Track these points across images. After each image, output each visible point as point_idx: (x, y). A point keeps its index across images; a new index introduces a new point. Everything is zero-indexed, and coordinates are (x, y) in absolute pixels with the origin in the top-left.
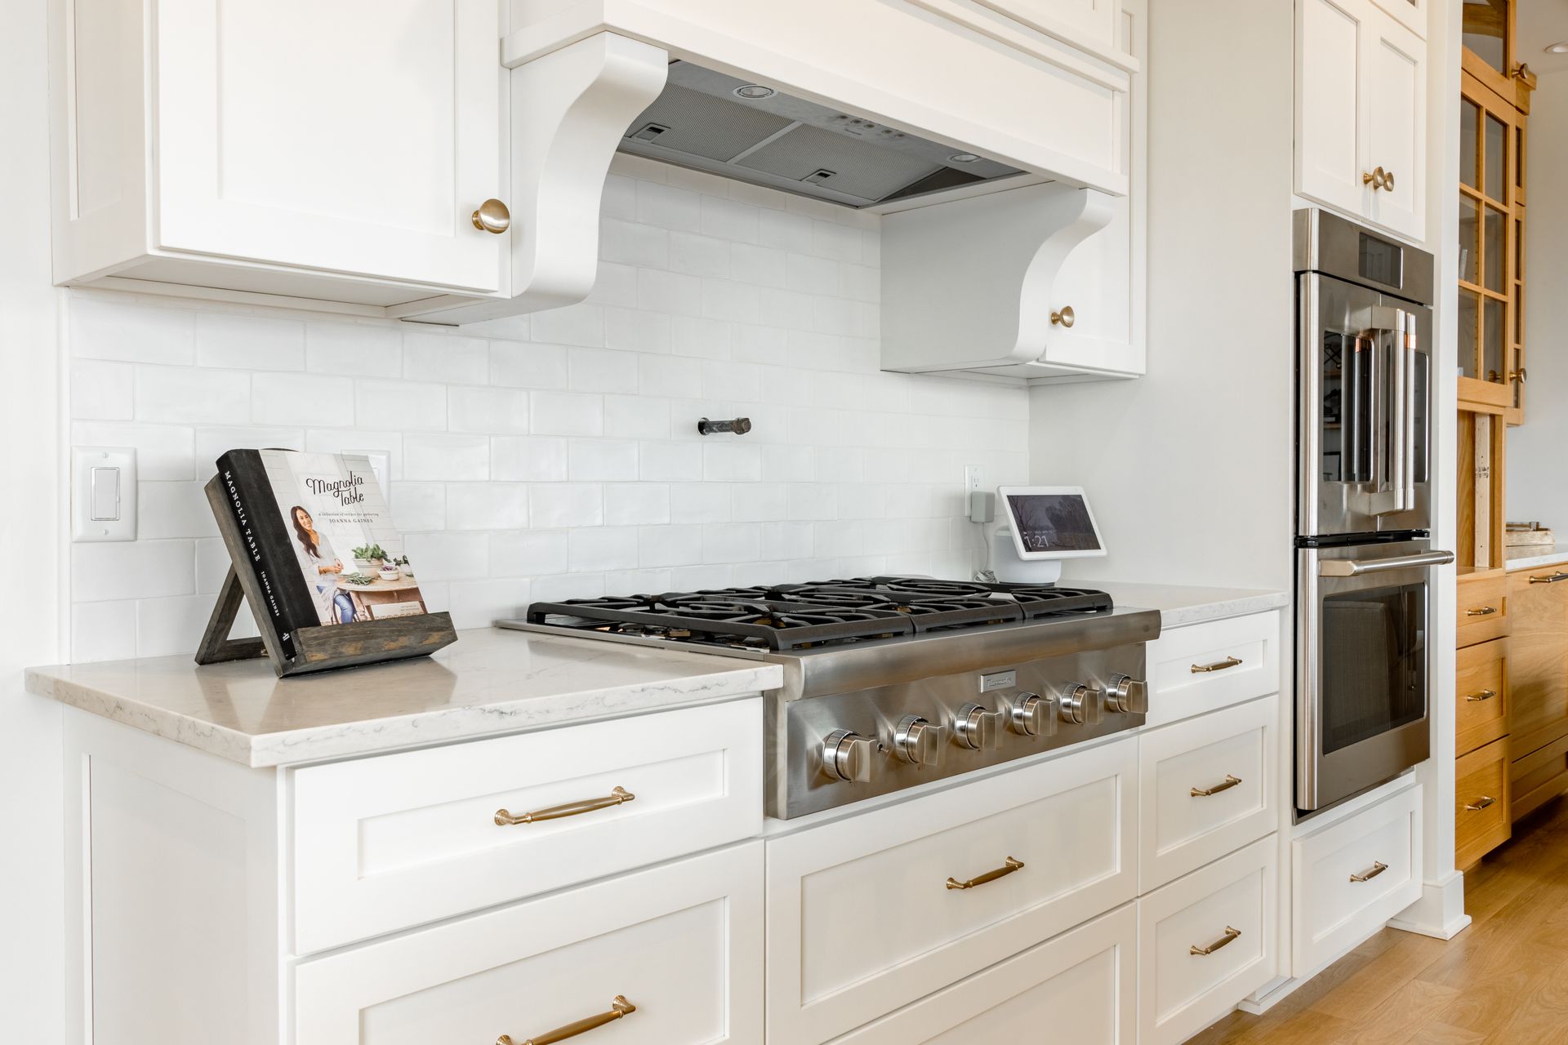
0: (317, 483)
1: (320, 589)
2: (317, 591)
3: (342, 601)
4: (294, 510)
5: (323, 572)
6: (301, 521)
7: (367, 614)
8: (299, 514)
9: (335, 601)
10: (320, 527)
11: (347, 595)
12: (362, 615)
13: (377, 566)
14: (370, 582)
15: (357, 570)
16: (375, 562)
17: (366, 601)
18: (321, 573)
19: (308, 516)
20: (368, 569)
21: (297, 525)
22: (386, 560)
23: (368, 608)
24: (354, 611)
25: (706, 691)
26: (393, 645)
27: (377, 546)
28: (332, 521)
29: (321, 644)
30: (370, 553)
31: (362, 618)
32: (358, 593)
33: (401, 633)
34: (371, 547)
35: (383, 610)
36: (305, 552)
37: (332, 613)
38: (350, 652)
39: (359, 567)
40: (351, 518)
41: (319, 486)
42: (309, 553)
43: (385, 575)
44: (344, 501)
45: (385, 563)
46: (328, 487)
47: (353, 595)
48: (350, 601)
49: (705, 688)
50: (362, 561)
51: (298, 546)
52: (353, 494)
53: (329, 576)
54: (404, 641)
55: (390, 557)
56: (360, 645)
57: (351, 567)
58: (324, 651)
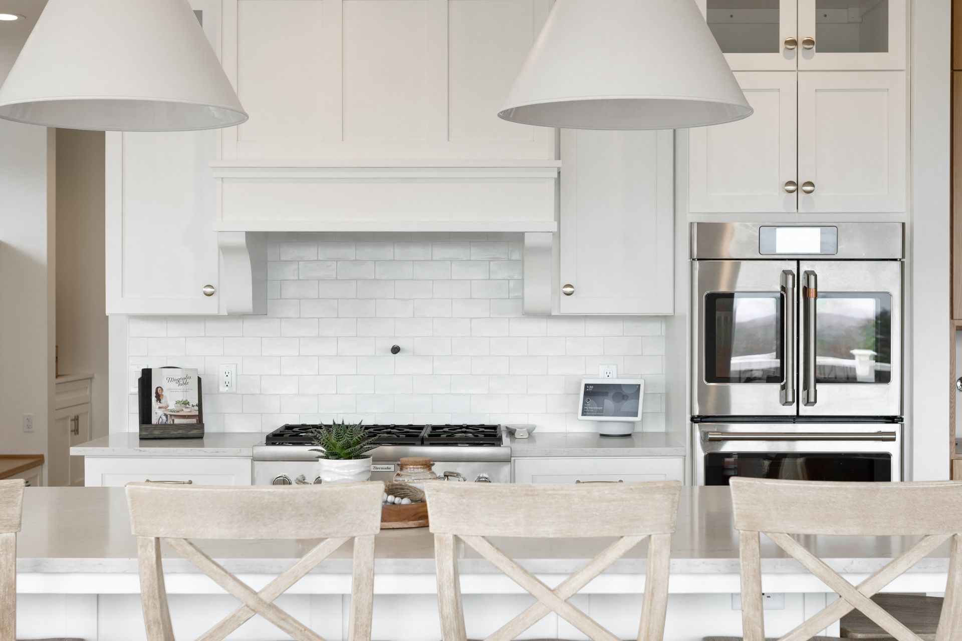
0: (171, 379)
1: (156, 413)
2: (155, 414)
3: (164, 418)
4: (158, 388)
5: (160, 408)
6: (159, 391)
7: (172, 422)
8: (159, 389)
9: (160, 417)
10: (165, 393)
11: (166, 416)
12: (170, 422)
13: (184, 407)
14: (178, 412)
15: (174, 408)
16: (183, 405)
17: (173, 418)
18: (159, 408)
19: (162, 389)
20: (179, 407)
21: (157, 393)
22: (190, 405)
23: (173, 420)
24: (167, 421)
25: (218, 453)
26: (175, 433)
27: (187, 400)
28: (172, 391)
29: (146, 430)
30: (182, 402)
31: (169, 423)
32: (171, 415)
33: (179, 429)
34: (184, 400)
35: (177, 421)
36: (156, 402)
37: (157, 421)
38: (157, 433)
39: (175, 407)
40: (180, 391)
41: (171, 380)
42: (157, 401)
43: (184, 409)
44: (179, 385)
45: (187, 406)
46: (174, 380)
47: (168, 416)
48: (167, 418)
49: (217, 452)
50: (179, 405)
51: (154, 399)
52: (185, 382)
53: (162, 409)
54: (180, 431)
55: (191, 404)
56: (161, 431)
57: (172, 406)
58: (147, 432)
